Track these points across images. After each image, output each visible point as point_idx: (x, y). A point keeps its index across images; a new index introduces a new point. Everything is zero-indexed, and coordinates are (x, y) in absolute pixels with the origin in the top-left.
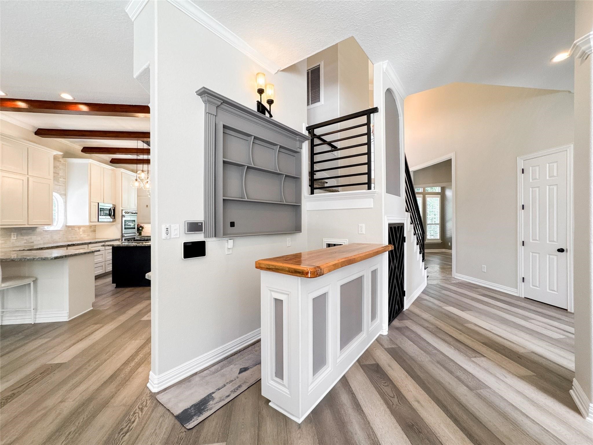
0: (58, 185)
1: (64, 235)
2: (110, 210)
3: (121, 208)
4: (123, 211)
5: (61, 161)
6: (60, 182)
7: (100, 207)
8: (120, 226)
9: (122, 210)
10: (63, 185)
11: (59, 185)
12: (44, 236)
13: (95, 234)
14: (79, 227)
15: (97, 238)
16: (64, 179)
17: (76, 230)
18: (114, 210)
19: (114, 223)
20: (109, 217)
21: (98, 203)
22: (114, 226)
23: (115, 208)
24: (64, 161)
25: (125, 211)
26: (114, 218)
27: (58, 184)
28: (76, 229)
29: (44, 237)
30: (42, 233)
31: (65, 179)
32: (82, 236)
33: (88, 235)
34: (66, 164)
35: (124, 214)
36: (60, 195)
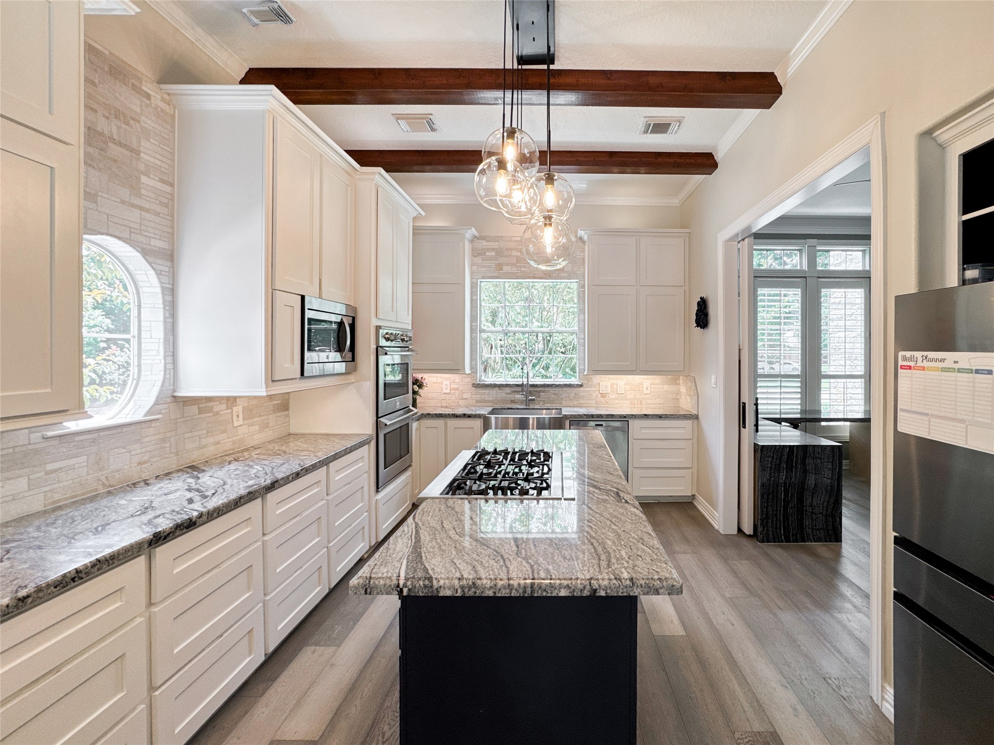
0: (133, 206)
1: (163, 440)
2: (341, 324)
3: (375, 322)
4: (382, 332)
5: (148, 97)
6: (143, 192)
7: (309, 314)
8: (370, 385)
9: (378, 328)
10: (159, 208)
11: (141, 208)
12: (50, 467)
13: (288, 416)
14: (231, 401)
15: (291, 432)
16: (162, 181)
17: (217, 413)
18: (353, 326)
19: (352, 378)
20: (337, 356)
21: (303, 298)
22: (352, 386)
23: (354, 318)
24: (163, 100)
25: (385, 331)
26: (353, 360)
27: (136, 201)
28: (215, 409)
29: (47, 473)
30: (36, 452)
31: (172, 185)
32: (243, 431)
33: (265, 426)
34: (173, 117)
35: (383, 342)
36: (145, 253)
